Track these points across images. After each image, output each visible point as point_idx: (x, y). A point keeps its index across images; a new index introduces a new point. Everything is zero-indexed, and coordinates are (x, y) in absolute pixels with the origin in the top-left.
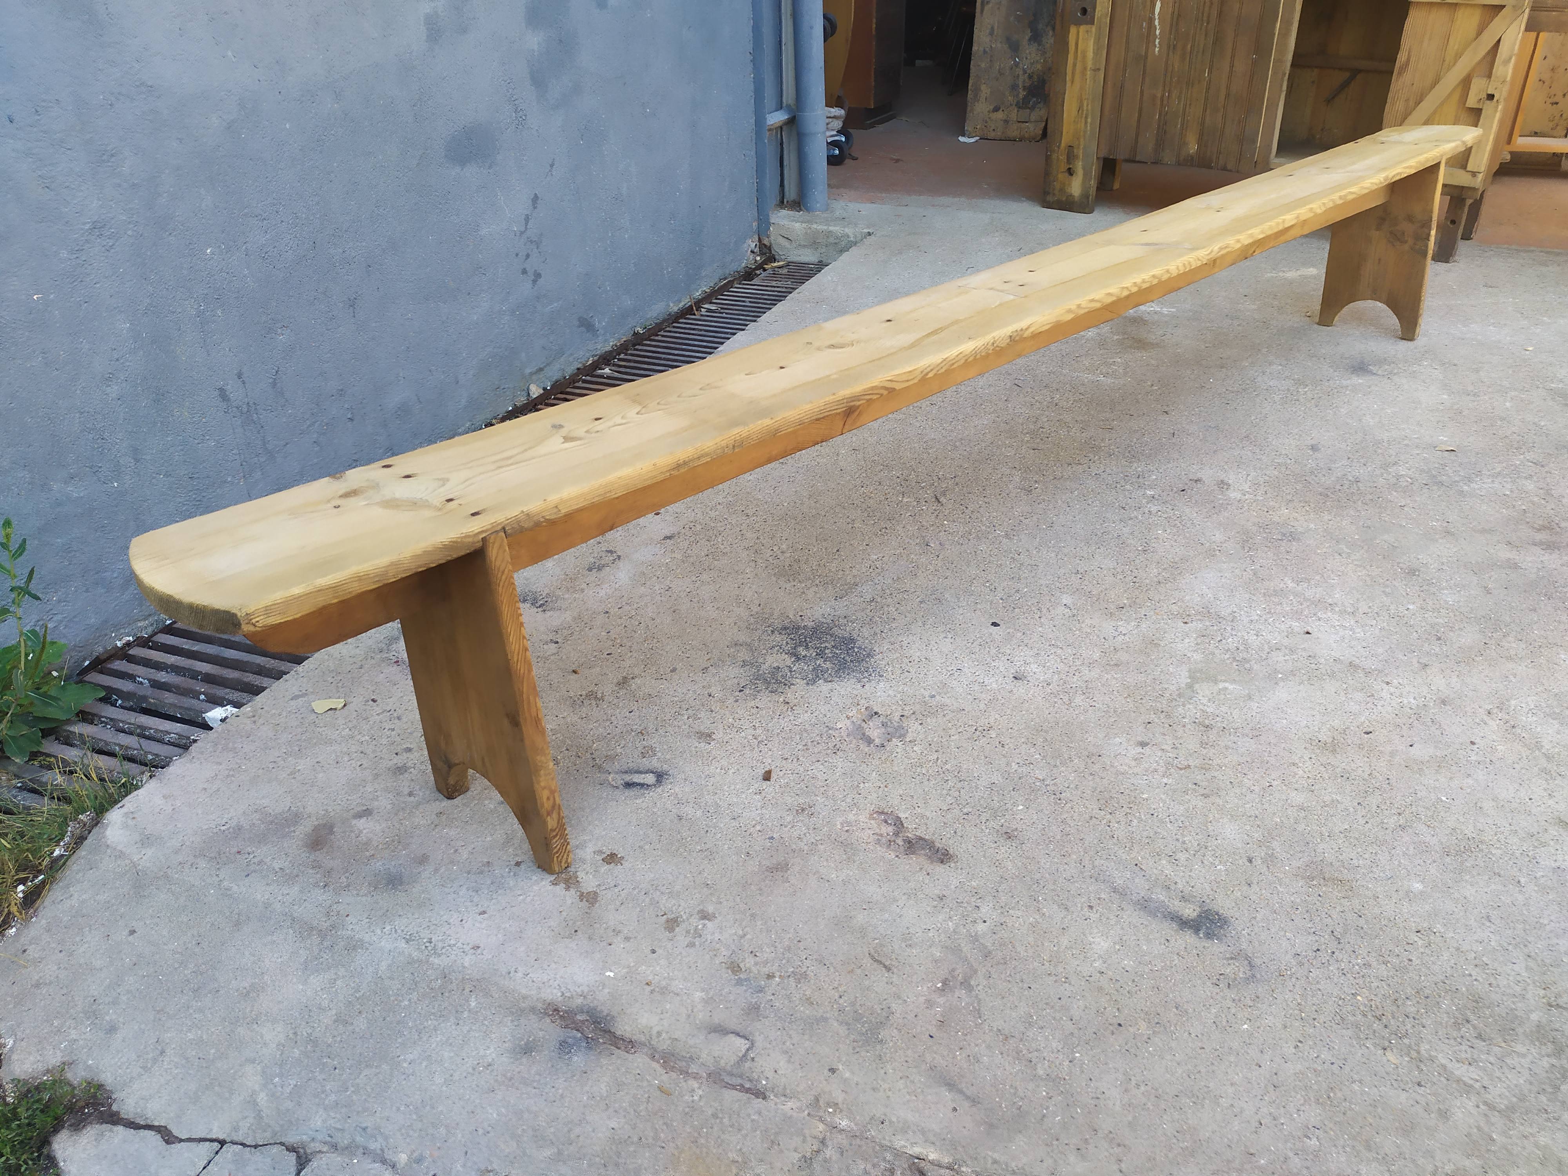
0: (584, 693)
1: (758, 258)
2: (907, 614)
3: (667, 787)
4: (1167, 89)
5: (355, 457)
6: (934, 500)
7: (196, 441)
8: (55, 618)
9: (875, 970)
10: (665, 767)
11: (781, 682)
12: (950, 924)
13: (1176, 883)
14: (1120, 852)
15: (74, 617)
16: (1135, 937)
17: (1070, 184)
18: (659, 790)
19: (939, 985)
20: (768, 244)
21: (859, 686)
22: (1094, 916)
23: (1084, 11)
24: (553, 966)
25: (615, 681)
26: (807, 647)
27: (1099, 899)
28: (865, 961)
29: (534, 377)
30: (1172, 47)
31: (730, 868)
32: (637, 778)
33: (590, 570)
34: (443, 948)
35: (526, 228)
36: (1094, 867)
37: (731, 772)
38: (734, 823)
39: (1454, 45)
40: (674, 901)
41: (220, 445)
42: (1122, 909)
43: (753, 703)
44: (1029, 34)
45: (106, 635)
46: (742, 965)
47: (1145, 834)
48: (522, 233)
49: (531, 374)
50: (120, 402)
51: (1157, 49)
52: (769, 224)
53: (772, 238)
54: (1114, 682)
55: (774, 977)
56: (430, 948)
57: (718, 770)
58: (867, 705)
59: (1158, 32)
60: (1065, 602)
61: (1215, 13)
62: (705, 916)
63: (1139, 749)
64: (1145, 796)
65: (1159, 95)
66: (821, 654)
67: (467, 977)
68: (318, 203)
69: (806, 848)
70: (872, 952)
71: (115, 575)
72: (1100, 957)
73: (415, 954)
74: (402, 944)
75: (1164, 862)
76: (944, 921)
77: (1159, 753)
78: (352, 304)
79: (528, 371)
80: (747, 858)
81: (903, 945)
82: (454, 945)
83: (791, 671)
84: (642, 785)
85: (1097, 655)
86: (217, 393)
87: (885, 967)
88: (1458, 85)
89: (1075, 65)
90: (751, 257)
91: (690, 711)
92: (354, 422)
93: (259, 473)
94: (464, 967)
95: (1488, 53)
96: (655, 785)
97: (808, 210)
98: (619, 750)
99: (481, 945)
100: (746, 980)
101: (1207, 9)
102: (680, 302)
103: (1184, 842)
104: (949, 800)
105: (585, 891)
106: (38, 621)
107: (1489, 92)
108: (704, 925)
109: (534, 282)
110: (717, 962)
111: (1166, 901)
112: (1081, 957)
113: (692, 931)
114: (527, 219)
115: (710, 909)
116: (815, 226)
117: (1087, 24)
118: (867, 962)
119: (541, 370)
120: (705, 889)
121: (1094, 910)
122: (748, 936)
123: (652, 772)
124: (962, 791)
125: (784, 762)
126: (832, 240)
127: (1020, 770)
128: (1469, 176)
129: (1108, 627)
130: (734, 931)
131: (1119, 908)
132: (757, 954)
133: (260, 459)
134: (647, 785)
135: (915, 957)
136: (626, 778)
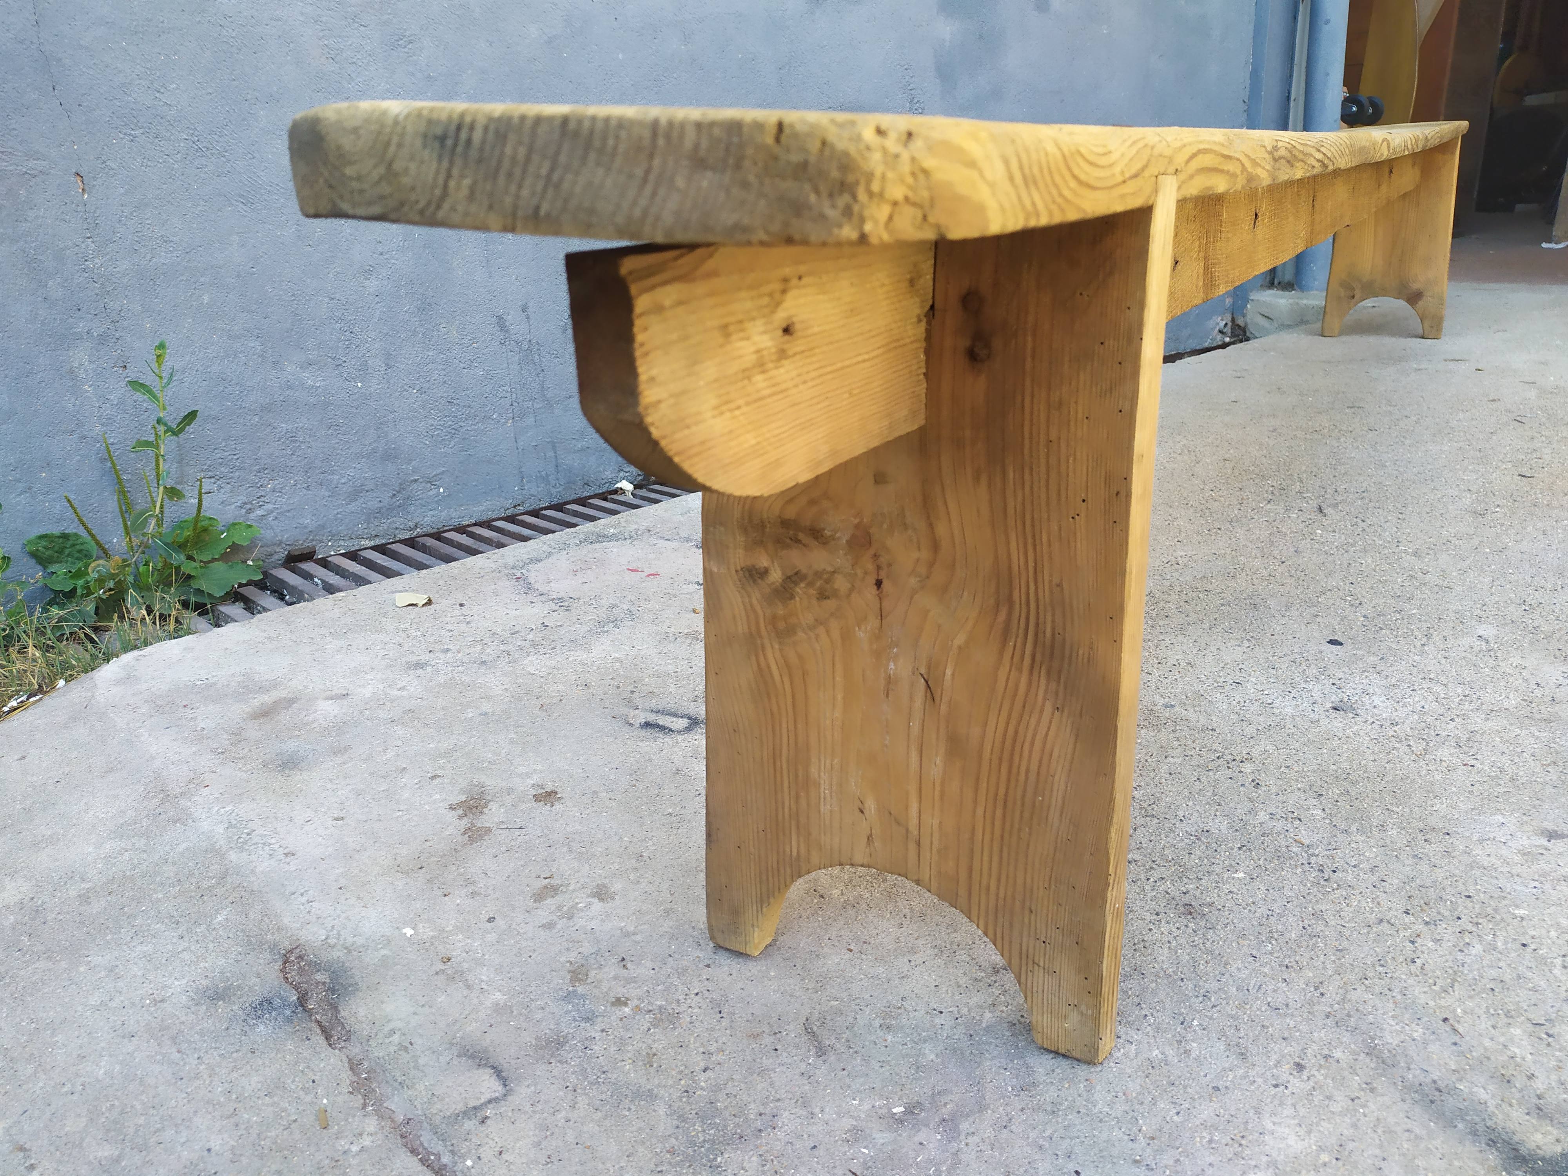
7: (462, 365)
8: (266, 507)
9: (797, 1046)
12: (987, 1015)
13: (1531, 1077)
14: (1417, 990)
15: (288, 511)
16: (1377, 1152)
19: (899, 1110)
22: (1297, 1084)
24: (352, 901)
27: (1326, 1057)
28: (790, 1027)
31: (690, 844)
32: (663, 720)
34: (256, 844)
36: (1343, 1001)
40: (576, 865)
42: (1372, 1090)
46: (592, 974)
47: (1492, 973)
50: (377, 299)
52: (1248, 303)
55: (625, 1004)
56: (241, 841)
62: (601, 894)
67: (246, 885)
70: (815, 1017)
71: (343, 481)
73: (221, 843)
74: (220, 829)
75: (1517, 1031)
76: (981, 1007)
81: (877, 1023)
82: (270, 844)
84: (663, 729)
86: (494, 320)
87: (819, 1047)
93: (532, 420)
94: (253, 872)
96: (679, 732)
99: (299, 853)
100: (581, 997)
105: (479, 825)
106: (245, 503)
108: (589, 904)
110: (563, 959)
111: (1491, 1104)
112: (1229, 1152)
113: (565, 908)
115: (617, 886)
118: (793, 1031)
120: (632, 861)
121: (1305, 1074)
122: (638, 938)
123: (689, 718)
130: (623, 924)
131: (1364, 1086)
132: (629, 965)
133: (535, 405)
134: (671, 730)
135: (883, 1048)
136: (652, 718)
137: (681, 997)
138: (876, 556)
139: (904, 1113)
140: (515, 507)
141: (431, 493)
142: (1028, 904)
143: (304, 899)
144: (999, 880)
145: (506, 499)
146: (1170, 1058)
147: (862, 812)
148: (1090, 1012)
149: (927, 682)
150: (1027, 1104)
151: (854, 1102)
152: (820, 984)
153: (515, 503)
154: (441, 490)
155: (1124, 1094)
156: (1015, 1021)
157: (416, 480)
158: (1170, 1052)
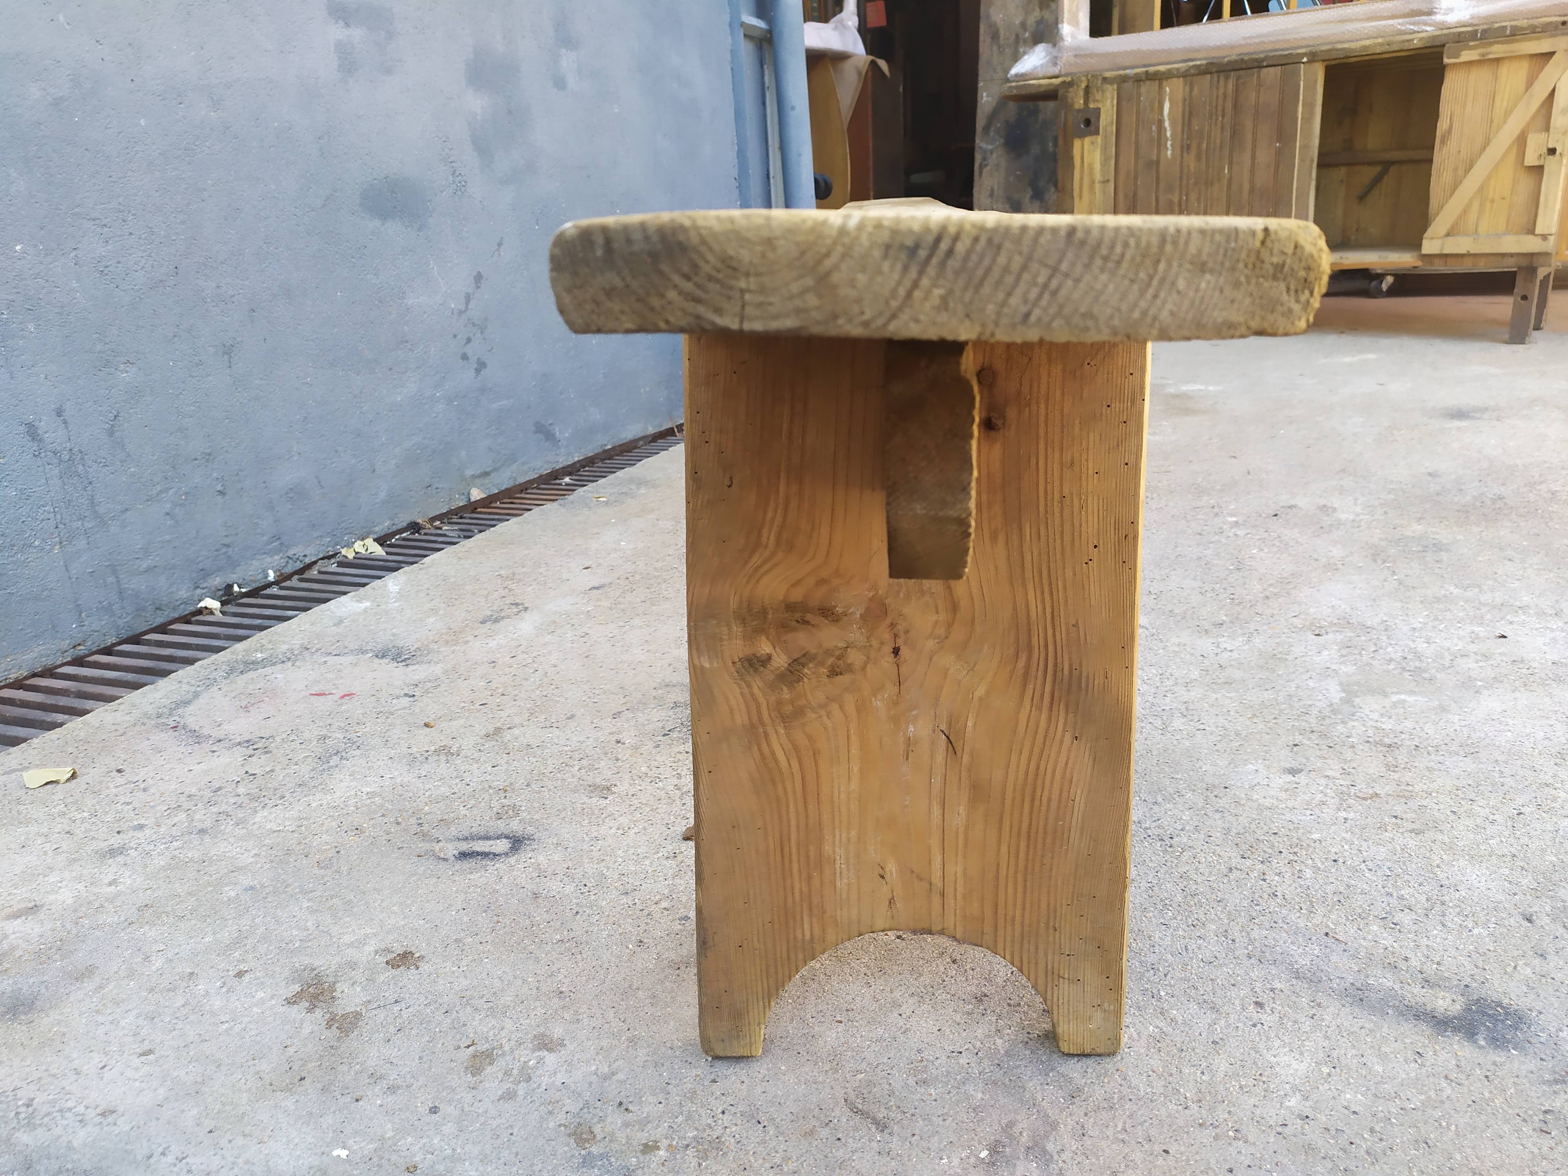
0: (433, 748)
3: (526, 855)
4: (1184, 192)
5: (227, 541)
9: (856, 1129)
10: (530, 830)
12: (999, 1042)
13: (1406, 959)
14: (1293, 917)
16: (1355, 1052)
18: (512, 860)
19: (984, 1154)
22: (1269, 1019)
23: (1088, 122)
24: (239, 1141)
25: (483, 733)
27: (1272, 990)
28: (837, 1112)
29: (477, 481)
30: (1185, 149)
31: (606, 965)
32: (481, 846)
33: (483, 622)
35: (467, 308)
36: (1251, 941)
37: (632, 832)
38: (624, 900)
39: (1501, 103)
40: (494, 1022)
41: (24, 497)
42: (1319, 1005)
43: (681, 749)
44: (1030, 192)
46: (597, 1129)
47: (1330, 889)
48: (461, 313)
49: (474, 477)
51: (1169, 152)
54: (1227, 701)
55: (658, 1148)
57: (613, 831)
59: (1168, 134)
61: (1229, 105)
62: (545, 1044)
63: (1290, 778)
64: (1316, 836)
65: (1176, 200)
67: (69, 1166)
68: (183, 222)
70: (852, 1096)
72: (1295, 1089)
75: (1375, 928)
77: (1323, 781)
78: (228, 351)
79: (469, 473)
80: (637, 949)
81: (911, 1081)
84: (485, 855)
85: (1195, 674)
86: (22, 428)
87: (876, 1122)
88: (1514, 142)
89: (1081, 179)
91: (585, 762)
92: (227, 497)
93: (84, 542)
94: (71, 1149)
95: (1542, 105)
96: (506, 854)
98: (463, 813)
100: (602, 1156)
101: (1220, 102)
103: (1401, 898)
105: (341, 1013)
107: (1550, 146)
108: (541, 1059)
109: (478, 371)
110: (552, 1125)
111: (1397, 988)
112: (1259, 1091)
113: (515, 1072)
114: (468, 298)
115: (557, 1031)
117: (1091, 135)
118: (841, 1115)
119: (486, 474)
120: (555, 1000)
121: (1267, 1009)
122: (621, 1076)
123: (507, 837)
128: (1539, 240)
129: (1205, 644)
130: (593, 1068)
131: (1312, 1004)
132: (631, 1107)
133: (86, 524)
134: (495, 855)
135: (934, 1103)
136: (464, 847)
137: (710, 1121)
138: (892, 625)
139: (990, 1155)
140: (74, 647)
142: (1051, 924)
143: (170, 1159)
144: (1024, 909)
145: (63, 640)
146: (1165, 1029)
147: (883, 877)
148: (1112, 1007)
149: (948, 737)
150: (1087, 1108)
151: (943, 1161)
152: (835, 1063)
155: (1154, 1072)
156: (1026, 1040)
158: (1161, 1025)
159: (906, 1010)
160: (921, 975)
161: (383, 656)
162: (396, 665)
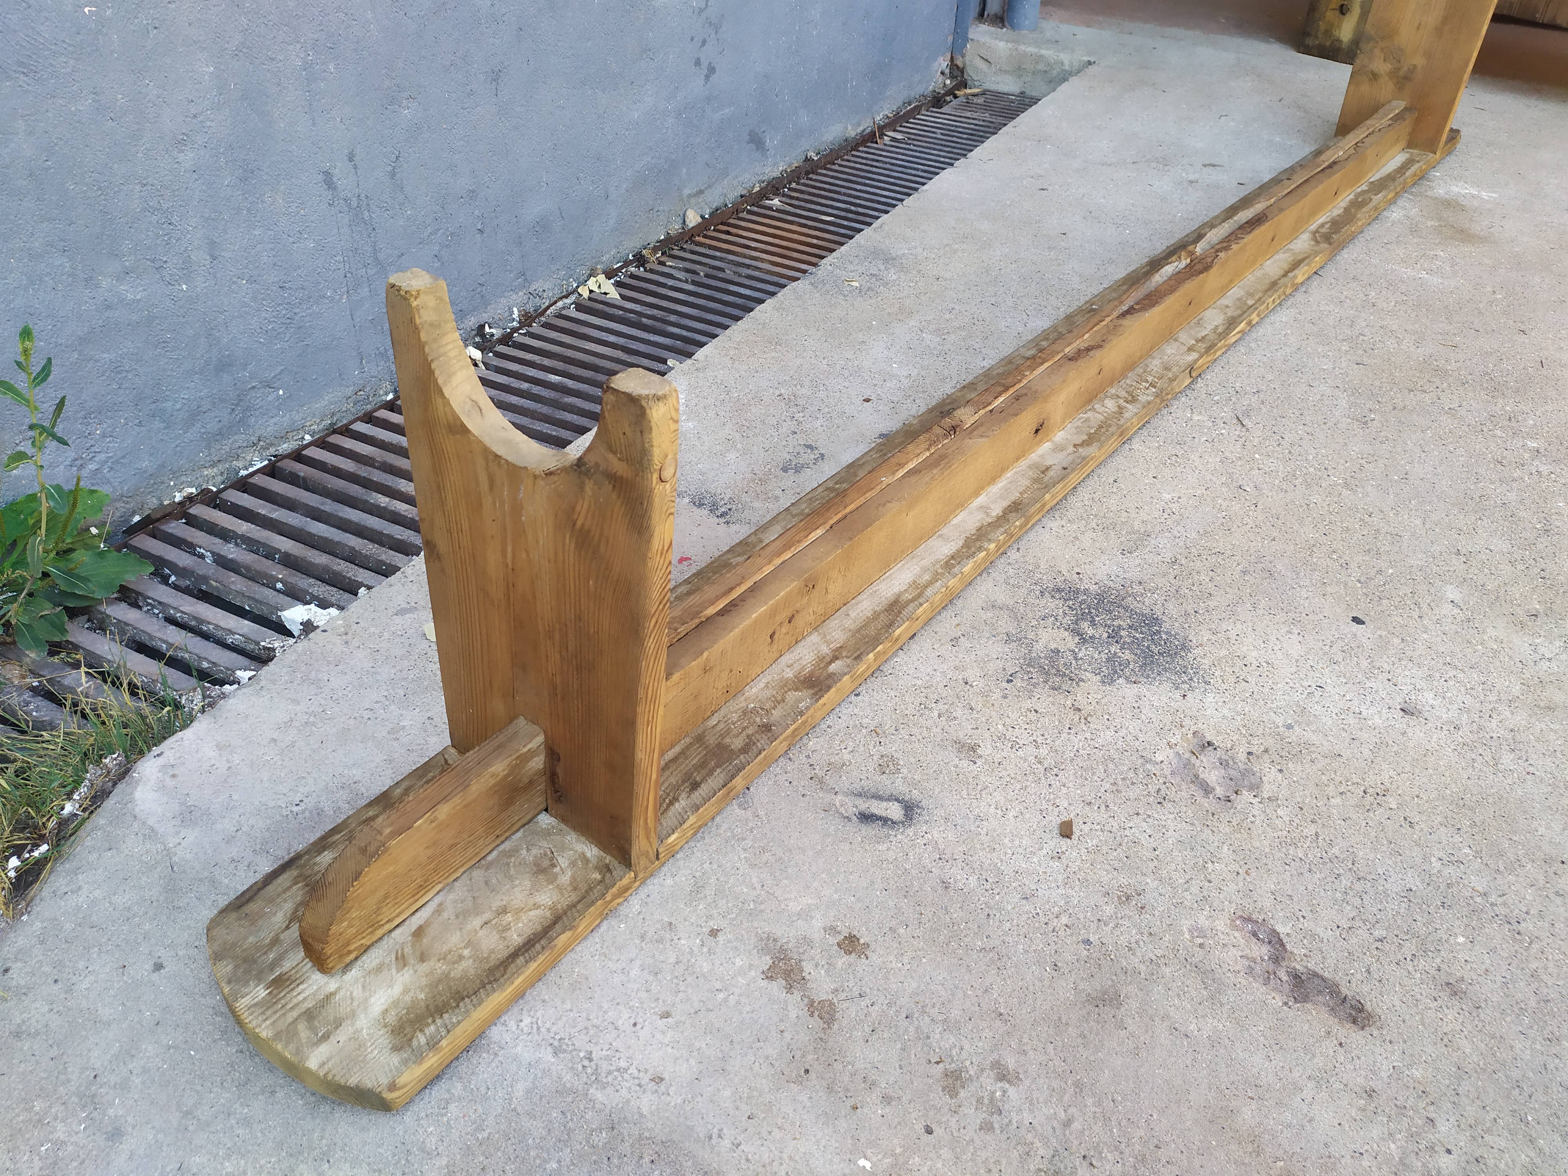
1: (948, 82)
2: (1228, 589)
3: (921, 828)
5: (482, 280)
6: (1235, 421)
7: (291, 240)
8: (97, 459)
10: (916, 794)
11: (1064, 675)
12: (1392, 1146)
15: (123, 457)
17: (1339, 26)
18: (910, 831)
20: (961, 66)
21: (1177, 695)
24: (777, 1134)
26: (1093, 623)
29: (693, 201)
31: (1032, 989)
32: (877, 808)
33: (785, 470)
34: (609, 1073)
35: (706, 6)
37: (1011, 814)
38: (1027, 907)
40: (952, 1039)
41: (320, 248)
43: (1028, 704)
45: (162, 483)
48: (701, 11)
49: (690, 196)
50: (195, 176)
52: (966, 40)
53: (967, 58)
54: (1552, 736)
56: (589, 1070)
57: (992, 810)
58: (1194, 728)
60: (1451, 597)
62: (1003, 1074)
66: (1114, 636)
67: (647, 1134)
69: (1143, 968)
71: (178, 406)
73: (567, 1077)
74: (547, 1056)
76: (1382, 1139)
78: (496, 76)
79: (687, 192)
80: (1055, 974)
82: (626, 1070)
83: (1076, 659)
84: (885, 820)
85: (1516, 690)
86: (321, 177)
90: (941, 79)
91: (940, 705)
92: (485, 235)
93: (366, 290)
94: (641, 1115)
96: (903, 823)
97: (1013, 27)
98: (847, 757)
99: (666, 1076)
102: (859, 125)
104: (1348, 910)
105: (816, 998)
106: (76, 460)
108: (1004, 1092)
109: (707, 77)
110: (1031, 1168)
113: (986, 1101)
115: (1010, 1062)
116: (1022, 47)
119: (701, 192)
120: (998, 1023)
122: (1076, 1125)
123: (897, 800)
124: (1364, 896)
125: (1087, 808)
126: (1041, 67)
127: (1446, 871)
129: (1521, 644)
130: (1052, 1112)
132: (1093, 1161)
133: (369, 271)
134: (893, 822)
136: (862, 805)
141: (270, 398)
143: (727, 1142)
145: (347, 387)
153: (356, 389)
154: (281, 392)
157: (254, 387)
158: (1532, 1154)
159: (1307, 1094)
160: (1314, 1056)
161: (701, 505)
162: (717, 520)
